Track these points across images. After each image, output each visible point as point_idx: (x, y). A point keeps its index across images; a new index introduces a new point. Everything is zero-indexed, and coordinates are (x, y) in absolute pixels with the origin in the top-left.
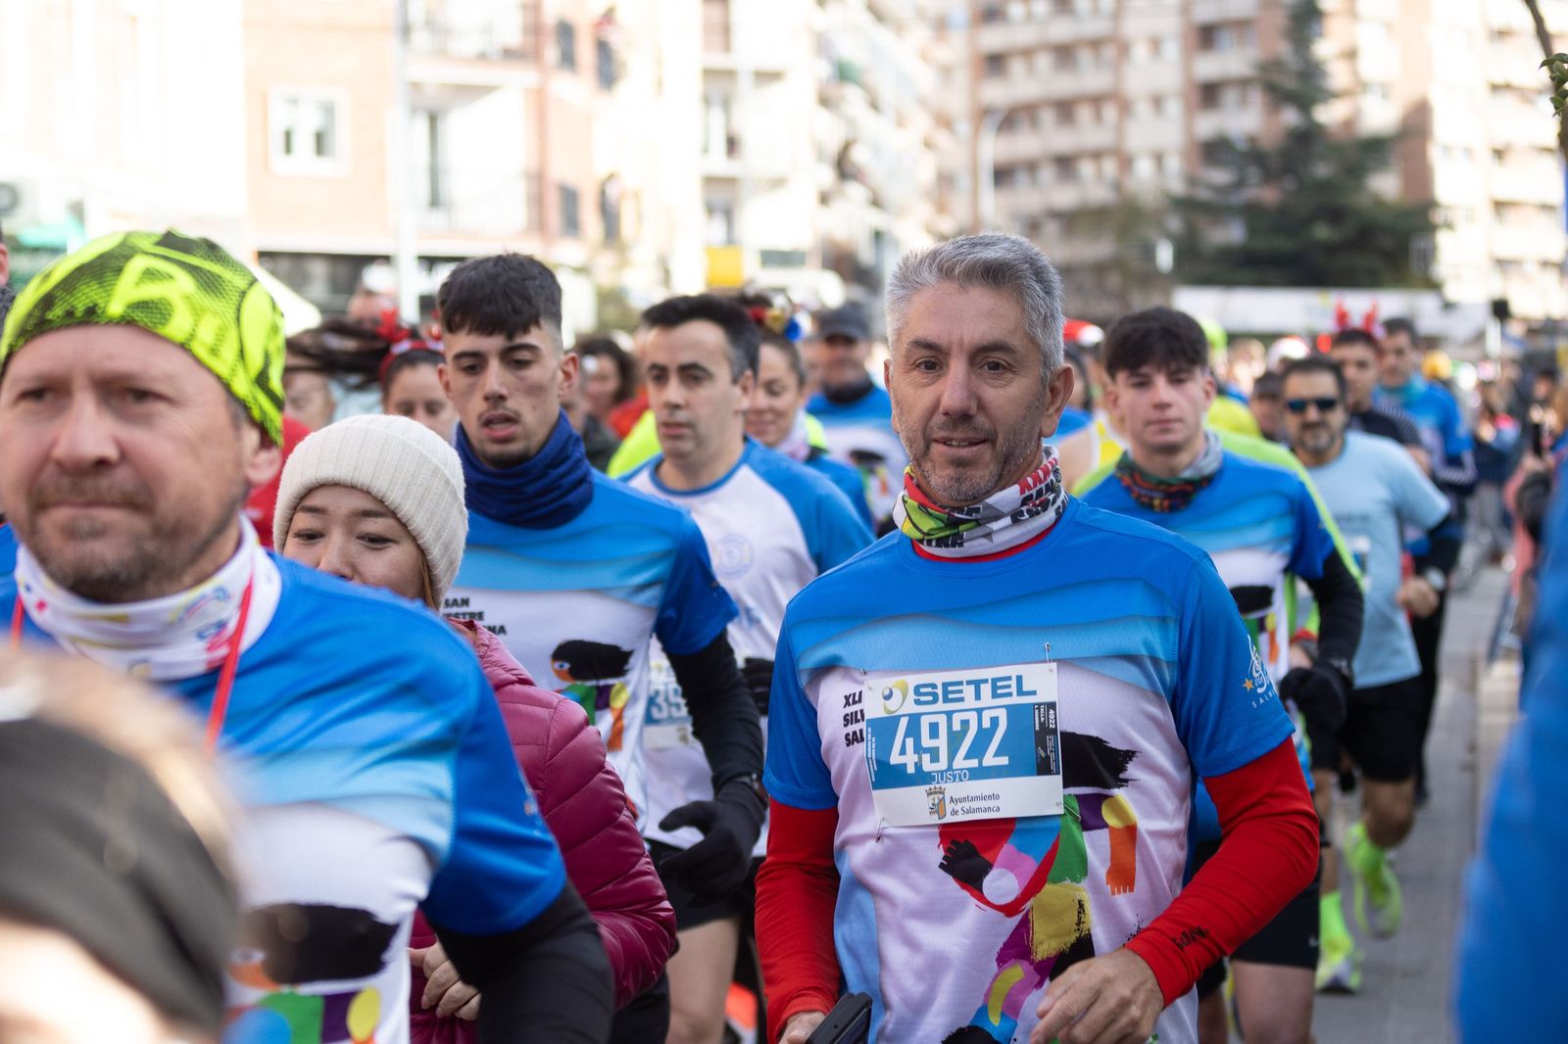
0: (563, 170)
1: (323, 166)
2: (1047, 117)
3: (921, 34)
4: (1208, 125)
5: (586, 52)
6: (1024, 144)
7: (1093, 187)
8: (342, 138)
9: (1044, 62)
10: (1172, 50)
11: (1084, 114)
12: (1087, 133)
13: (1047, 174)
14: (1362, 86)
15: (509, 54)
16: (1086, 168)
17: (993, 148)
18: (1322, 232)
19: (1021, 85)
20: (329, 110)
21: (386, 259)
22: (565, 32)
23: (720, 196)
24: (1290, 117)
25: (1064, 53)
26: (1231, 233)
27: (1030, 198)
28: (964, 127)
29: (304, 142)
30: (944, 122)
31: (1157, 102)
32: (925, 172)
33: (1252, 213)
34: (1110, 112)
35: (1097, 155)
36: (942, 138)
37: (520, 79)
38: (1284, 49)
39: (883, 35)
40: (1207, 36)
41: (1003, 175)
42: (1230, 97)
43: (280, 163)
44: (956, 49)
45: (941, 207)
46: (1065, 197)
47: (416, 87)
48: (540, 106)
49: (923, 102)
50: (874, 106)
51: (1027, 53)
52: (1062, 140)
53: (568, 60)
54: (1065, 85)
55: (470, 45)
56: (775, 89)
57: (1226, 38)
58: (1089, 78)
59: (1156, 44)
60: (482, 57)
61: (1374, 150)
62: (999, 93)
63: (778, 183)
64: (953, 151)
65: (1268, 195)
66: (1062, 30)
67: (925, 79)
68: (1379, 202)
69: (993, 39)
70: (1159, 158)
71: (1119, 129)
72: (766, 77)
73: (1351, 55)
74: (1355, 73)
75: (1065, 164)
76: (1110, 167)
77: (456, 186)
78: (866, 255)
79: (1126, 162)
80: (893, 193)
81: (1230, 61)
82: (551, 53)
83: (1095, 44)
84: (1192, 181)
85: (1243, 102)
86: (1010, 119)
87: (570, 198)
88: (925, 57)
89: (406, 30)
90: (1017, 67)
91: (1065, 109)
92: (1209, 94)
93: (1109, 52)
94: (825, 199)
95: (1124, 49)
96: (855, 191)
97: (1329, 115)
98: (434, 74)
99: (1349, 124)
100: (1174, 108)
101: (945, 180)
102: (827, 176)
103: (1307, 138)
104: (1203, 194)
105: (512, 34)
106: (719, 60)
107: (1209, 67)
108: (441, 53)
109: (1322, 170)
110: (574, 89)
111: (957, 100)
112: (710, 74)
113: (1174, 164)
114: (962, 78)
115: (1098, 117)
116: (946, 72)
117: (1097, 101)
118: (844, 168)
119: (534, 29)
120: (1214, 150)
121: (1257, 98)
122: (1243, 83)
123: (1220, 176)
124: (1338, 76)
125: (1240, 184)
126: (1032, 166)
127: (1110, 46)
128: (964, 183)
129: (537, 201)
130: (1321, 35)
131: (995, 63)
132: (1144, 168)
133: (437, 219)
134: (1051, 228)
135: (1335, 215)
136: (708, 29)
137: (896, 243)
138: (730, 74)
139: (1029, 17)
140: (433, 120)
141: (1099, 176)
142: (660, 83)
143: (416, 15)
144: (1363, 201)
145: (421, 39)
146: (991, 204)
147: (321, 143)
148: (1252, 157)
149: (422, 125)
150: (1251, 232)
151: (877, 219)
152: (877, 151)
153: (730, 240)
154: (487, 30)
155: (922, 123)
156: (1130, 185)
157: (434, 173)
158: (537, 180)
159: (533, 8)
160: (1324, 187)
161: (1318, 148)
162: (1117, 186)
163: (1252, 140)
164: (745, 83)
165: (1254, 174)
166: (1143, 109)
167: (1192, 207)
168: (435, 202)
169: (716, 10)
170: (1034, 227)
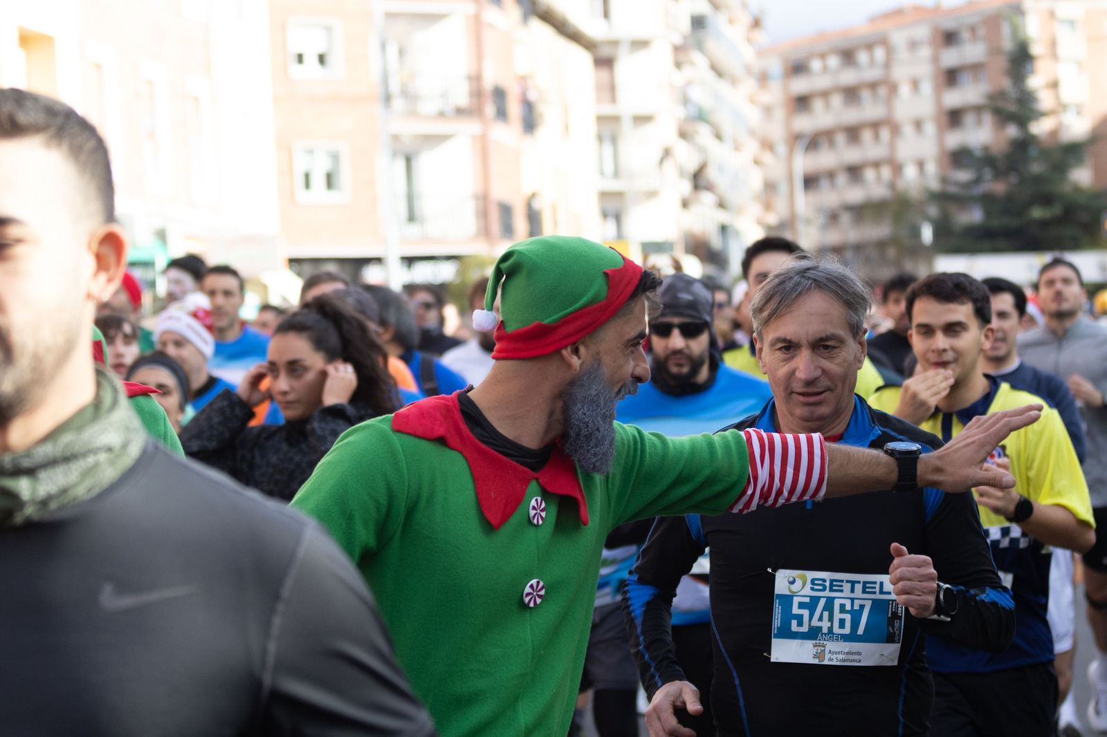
0: (500, 192)
1: (332, 197)
2: (841, 139)
3: (749, 85)
4: (954, 139)
5: (514, 109)
6: (825, 159)
7: (875, 186)
8: (345, 177)
9: (837, 100)
10: (927, 88)
11: (867, 135)
12: (870, 149)
13: (842, 179)
14: (1063, 107)
15: (460, 112)
16: (869, 174)
17: (803, 163)
18: (1037, 213)
19: (821, 117)
20: (335, 157)
21: (378, 260)
22: (499, 94)
23: (612, 205)
24: (1012, 131)
25: (851, 94)
26: (974, 216)
27: (830, 197)
28: (782, 149)
29: (318, 180)
30: (768, 145)
31: (918, 125)
32: (756, 180)
33: (987, 200)
34: (885, 134)
35: (876, 165)
36: (767, 158)
37: (468, 129)
38: (1006, 83)
39: (723, 87)
40: (950, 76)
41: (810, 182)
42: (969, 119)
43: (302, 195)
44: (774, 94)
45: (768, 206)
46: (855, 195)
47: (396, 138)
48: (483, 147)
49: (752, 133)
50: (718, 136)
51: (825, 94)
52: (852, 155)
53: (502, 114)
54: (852, 116)
55: (429, 107)
56: (648, 129)
57: (965, 78)
58: (870, 110)
59: (915, 84)
60: (441, 115)
61: (1072, 152)
62: (806, 123)
63: (652, 194)
64: (775, 166)
65: (999, 188)
66: (849, 77)
67: (753, 116)
68: (1077, 189)
69: (800, 85)
70: (921, 165)
71: (892, 145)
72: (642, 120)
73: (1054, 85)
74: (1057, 97)
75: (854, 172)
76: (886, 172)
77: (426, 206)
78: (716, 242)
79: (897, 169)
80: (732, 198)
81: (968, 94)
82: (490, 109)
83: (873, 86)
84: (944, 180)
85: (979, 122)
86: (814, 142)
87: (506, 211)
88: (752, 101)
89: (387, 98)
90: (818, 105)
91: (853, 133)
92: (954, 117)
93: (883, 91)
94: (685, 204)
95: (893, 88)
96: (707, 198)
97: (1040, 128)
98: (409, 128)
99: (1054, 133)
100: (930, 128)
101: (770, 187)
102: (686, 187)
103: (1024, 145)
104: (952, 189)
105: (462, 97)
106: (608, 110)
107: (954, 98)
108: (413, 113)
109: (1036, 168)
110: (506, 134)
111: (777, 131)
112: (601, 119)
113: (931, 168)
114: (779, 114)
115: (877, 137)
116: (768, 110)
117: (875, 126)
118: (699, 180)
119: (477, 93)
120: (959, 157)
121: (988, 119)
122: (978, 109)
123: (964, 176)
124: (1045, 100)
125: (977, 181)
126: (831, 175)
127: (884, 86)
128: (783, 188)
129: (483, 214)
130: (1032, 72)
131: (802, 102)
132: (910, 172)
133: (414, 230)
134: (846, 218)
135: (1047, 199)
136: (599, 88)
137: (737, 233)
138: (616, 119)
139: (825, 69)
140: (408, 160)
141: (879, 179)
142: (567, 128)
143: (395, 87)
144: (1066, 189)
145: (398, 103)
146: (803, 203)
147: (330, 181)
148: (986, 161)
149: (400, 165)
150: (988, 213)
151: (723, 217)
152: (721, 169)
153: (620, 236)
154: (444, 95)
155: (751, 148)
156: (901, 185)
157: (410, 198)
158: (483, 200)
159: (476, 79)
160: (1038, 180)
161: (1033, 152)
162: (892, 186)
163: (986, 149)
164: (627, 125)
165: (988, 173)
166: (908, 130)
167: (945, 198)
168: (411, 218)
169: (604, 74)
170: (833, 217)
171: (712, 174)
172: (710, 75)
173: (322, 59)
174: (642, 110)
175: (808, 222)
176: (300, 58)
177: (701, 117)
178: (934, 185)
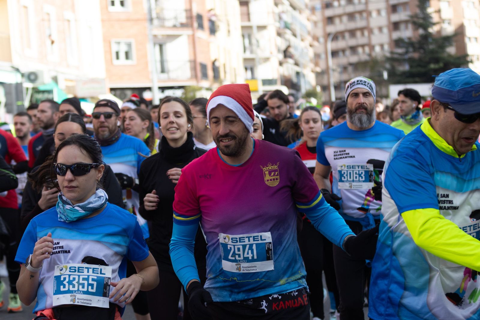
0: (201, 59)
1: (129, 62)
2: (347, 35)
3: (307, 13)
4: (396, 35)
5: (206, 24)
6: (341, 44)
7: (362, 55)
8: (134, 53)
9: (345, 19)
10: (384, 13)
11: (358, 34)
12: (360, 40)
13: (348, 52)
14: (443, 21)
15: (183, 25)
16: (360, 50)
17: (331, 46)
18: (432, 66)
19: (338, 26)
20: (129, 45)
21: (149, 89)
22: (200, 17)
23: (249, 65)
24: (421, 31)
25: (351, 16)
26: (406, 67)
27: (343, 60)
28: (322, 40)
29: (122, 55)
30: (316, 38)
31: (380, 29)
32: (311, 53)
33: (411, 61)
34: (366, 33)
35: (363, 46)
36: (316, 43)
37: (186, 33)
38: (418, 11)
39: (296, 13)
40: (394, 8)
41: (334, 54)
42: (402, 26)
43: (116, 62)
44: (318, 17)
45: (317, 64)
46: (354, 59)
47: (155, 36)
48: (193, 40)
49: (309, 33)
50: (295, 35)
51: (340, 16)
52: (352, 42)
53: (201, 26)
54: (352, 25)
55: (169, 23)
56: (264, 32)
57: (400, 9)
58: (360, 23)
59: (379, 12)
60: (175, 26)
61: (447, 40)
62: (331, 29)
63: (267, 59)
64: (319, 47)
65: (416, 55)
66: (350, 9)
67: (309, 26)
68: (450, 56)
69: (329, 13)
70: (382, 46)
71: (369, 37)
72: (261, 28)
73: (439, 11)
74: (440, 17)
75: (353, 49)
76: (367, 49)
77: (170, 65)
78: (295, 80)
79: (372, 48)
80: (301, 61)
81: (402, 16)
82: (196, 25)
83: (360, 12)
84: (392, 53)
85: (407, 28)
86: (335, 37)
87: (204, 67)
88: (308, 20)
89: (151, 20)
90: (337, 21)
91: (352, 33)
92: (396, 26)
93: (365, 15)
94: (281, 64)
95: (369, 14)
97: (433, 30)
98: (160, 32)
99: (439, 32)
100: (385, 30)
101: (317, 56)
102: (281, 56)
103: (426, 37)
104: (396, 56)
105: (183, 19)
106: (246, 24)
107: (395, 18)
108: (163, 26)
109: (431, 47)
110: (203, 35)
111: (319, 32)
112: (243, 28)
113: (386, 47)
114: (320, 25)
115: (363, 34)
116: (315, 23)
117: (362, 29)
118: (286, 54)
119: (190, 17)
120: (398, 43)
121: (410, 26)
122: (406, 22)
123: (400, 51)
124: (435, 18)
125: (407, 52)
126: (343, 51)
127: (365, 13)
128: (323, 56)
129: (194, 69)
130: (429, 6)
131: (330, 20)
132: (378, 49)
133: (164, 76)
134: (350, 69)
135: (437, 60)
136: (242, 14)
137: (304, 76)
138: (250, 27)
139: (340, 5)
140: (161, 46)
141: (364, 51)
142: (229, 31)
143: (154, 15)
144: (445, 55)
145: (156, 22)
146: (331, 62)
147: (127, 55)
148: (409, 44)
149: (157, 48)
150: (411, 67)
151: (297, 69)
152: (296, 48)
153: (253, 78)
154: (176, 18)
155: (309, 39)
156: (374, 54)
157: (162, 62)
158: (194, 63)
159: (189, 11)
160: (432, 52)
161: (430, 40)
162: (370, 55)
163: (409, 39)
164: (255, 30)
165: (411, 49)
166: (376, 31)
167: (393, 60)
168: (163, 71)
169: (244, 8)
170: (345, 69)
171: (291, 50)
172: (290, 9)
173: (122, 4)
174: (261, 24)
175: (334, 70)
176: (113, 3)
177: (287, 26)
178: (388, 55)
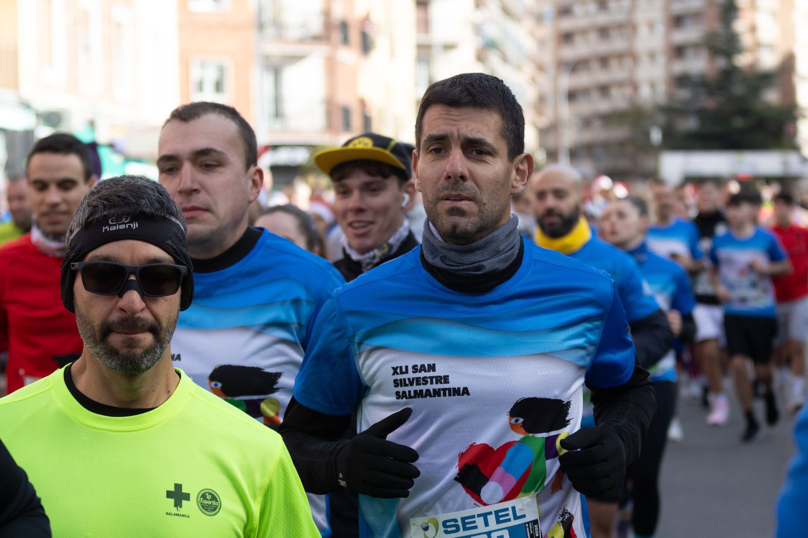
0: (343, 98)
2: (595, 65)
3: (528, 24)
4: (679, 67)
5: (354, 36)
6: (583, 79)
7: (618, 100)
8: (229, 83)
9: (593, 36)
10: (660, 29)
11: (614, 64)
12: (616, 73)
13: (595, 95)
14: (758, 45)
15: (316, 39)
16: (615, 92)
17: (566, 82)
18: (738, 123)
19: (581, 48)
20: (221, 70)
22: (344, 26)
24: (721, 63)
25: (604, 32)
26: (690, 124)
27: (586, 107)
28: (552, 70)
29: (209, 86)
30: (541, 68)
31: (652, 56)
32: (531, 94)
33: (702, 114)
34: (628, 62)
35: (620, 84)
36: (541, 77)
37: (320, 51)
38: (717, 26)
39: (509, 25)
40: (677, 21)
41: (572, 96)
42: (690, 53)
43: (196, 96)
44: (547, 31)
45: (539, 113)
46: (603, 106)
47: (267, 57)
48: (331, 65)
49: (530, 58)
50: (505, 59)
51: (584, 32)
52: (601, 76)
53: (346, 40)
54: (604, 48)
55: (294, 33)
56: (453, 54)
57: (688, 22)
58: (617, 44)
59: (651, 26)
60: (302, 41)
61: (764, 79)
62: (570, 53)
64: (545, 82)
65: (709, 103)
66: (603, 19)
67: (529, 45)
68: (768, 107)
69: (567, 24)
70: (653, 85)
71: (632, 70)
72: (449, 47)
73: (753, 29)
74: (755, 38)
75: (604, 89)
76: (628, 91)
77: (289, 107)
79: (635, 87)
81: (690, 34)
82: (336, 36)
83: (620, 26)
84: (670, 96)
85: (697, 55)
86: (575, 66)
87: (346, 113)
88: (532, 34)
89: (261, 26)
90: (578, 40)
91: (604, 61)
92: (679, 51)
93: (627, 31)
95: (634, 29)
97: (742, 60)
98: (275, 49)
99: (752, 66)
100: (661, 60)
101: (541, 100)
103: (730, 74)
104: (677, 105)
105: (316, 26)
106: (424, 39)
107: (679, 37)
108: (280, 38)
109: (738, 89)
110: (348, 55)
111: (548, 57)
112: (420, 47)
113: (661, 88)
114: (550, 46)
115: (621, 65)
116: (541, 43)
117: (620, 56)
119: (328, 24)
120: (682, 81)
121: (704, 54)
122: (696, 46)
123: (684, 94)
124: (746, 40)
125: (695, 98)
126: (586, 92)
127: (628, 27)
128: (550, 100)
129: (329, 114)
130: (737, 18)
131: (567, 38)
132: (645, 93)
133: (278, 125)
134: (597, 124)
135: (744, 112)
136: (418, 23)
138: (428, 47)
139: (586, 13)
140: (276, 72)
141: (622, 95)
142: (392, 54)
143: (267, 18)
144: (759, 106)
145: (270, 31)
146: (566, 111)
147: (219, 87)
148: (701, 85)
149: (270, 75)
150: (703, 122)
154: (304, 26)
155: (529, 70)
156: (638, 99)
157: (277, 100)
158: (330, 103)
159: (327, 14)
160: (739, 99)
161: (736, 78)
162: (631, 100)
163: (702, 75)
164: (438, 51)
165: (703, 93)
166: (645, 60)
167: (671, 111)
168: (277, 115)
169: (422, 12)
170: (586, 122)
172: (501, 15)
174: (449, 40)
175: (569, 125)
177: (492, 45)
178: (662, 100)
